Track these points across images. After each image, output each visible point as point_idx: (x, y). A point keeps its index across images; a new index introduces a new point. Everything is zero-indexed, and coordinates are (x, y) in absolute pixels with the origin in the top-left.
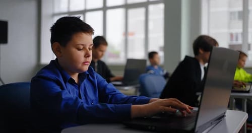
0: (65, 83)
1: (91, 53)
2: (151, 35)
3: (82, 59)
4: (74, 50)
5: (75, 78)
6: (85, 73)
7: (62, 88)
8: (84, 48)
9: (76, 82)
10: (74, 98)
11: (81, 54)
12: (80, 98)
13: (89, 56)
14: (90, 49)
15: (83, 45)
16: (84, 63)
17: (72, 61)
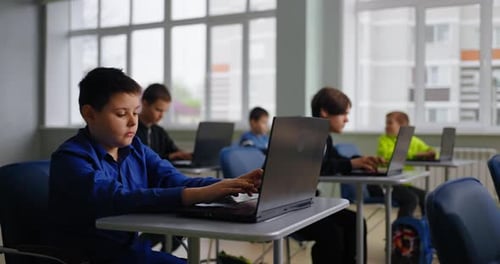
0: (100, 160)
1: (136, 120)
2: (253, 71)
3: (124, 129)
4: (113, 117)
5: (114, 154)
6: (128, 147)
7: (96, 167)
8: (127, 114)
9: (115, 159)
10: (110, 181)
11: (123, 121)
12: (120, 180)
13: (133, 125)
14: (134, 114)
15: (125, 109)
16: (126, 135)
17: (111, 132)
